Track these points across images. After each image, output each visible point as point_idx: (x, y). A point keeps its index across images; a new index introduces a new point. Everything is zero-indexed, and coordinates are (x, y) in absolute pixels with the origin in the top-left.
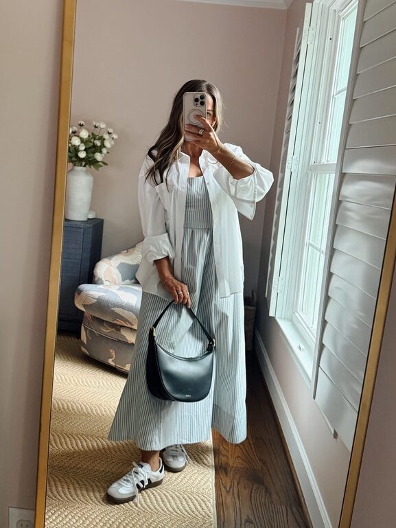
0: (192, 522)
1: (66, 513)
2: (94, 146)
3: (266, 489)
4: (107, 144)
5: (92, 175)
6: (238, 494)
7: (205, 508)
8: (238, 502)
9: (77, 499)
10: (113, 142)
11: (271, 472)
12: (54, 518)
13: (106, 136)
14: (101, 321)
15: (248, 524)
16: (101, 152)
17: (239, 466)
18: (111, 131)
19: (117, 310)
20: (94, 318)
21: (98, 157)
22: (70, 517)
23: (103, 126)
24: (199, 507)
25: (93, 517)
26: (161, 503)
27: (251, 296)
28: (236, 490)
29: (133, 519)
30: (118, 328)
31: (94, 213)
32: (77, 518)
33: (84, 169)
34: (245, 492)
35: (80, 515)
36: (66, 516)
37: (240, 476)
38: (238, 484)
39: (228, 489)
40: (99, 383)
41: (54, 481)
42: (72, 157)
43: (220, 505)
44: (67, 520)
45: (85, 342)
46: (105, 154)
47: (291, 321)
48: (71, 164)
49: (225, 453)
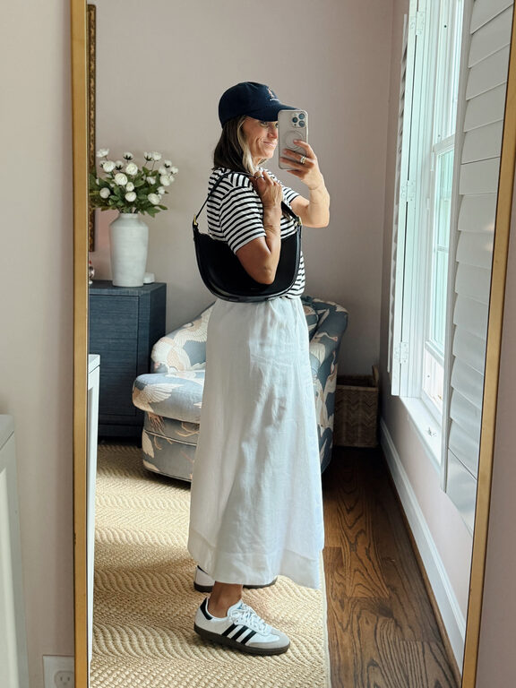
0: (296, 672)
1: (127, 673)
2: (147, 185)
3: (396, 621)
4: (164, 181)
5: (147, 224)
6: (359, 630)
7: (314, 651)
8: (358, 641)
9: (142, 653)
10: (172, 179)
11: (402, 600)
12: (111, 680)
13: (162, 171)
14: (176, 423)
15: (371, 667)
16: (156, 192)
17: (360, 595)
18: (168, 163)
21: (153, 199)
22: (133, 677)
23: (157, 157)
24: (306, 652)
25: (164, 675)
27: (371, 374)
28: (355, 626)
29: (218, 673)
31: (153, 275)
32: (142, 678)
33: (136, 216)
34: (368, 629)
35: (146, 674)
36: (127, 676)
37: (362, 609)
38: (358, 618)
39: (345, 626)
40: (169, 503)
41: (111, 632)
42: (117, 202)
43: (334, 646)
44: (129, 681)
45: (152, 455)
46: (162, 195)
47: (420, 399)
48: (117, 211)
49: (341, 580)
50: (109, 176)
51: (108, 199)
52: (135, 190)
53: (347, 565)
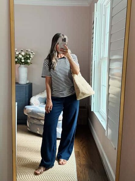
2: (27, 57)
4: (31, 56)
5: (27, 67)
6: (85, 173)
7: (73, 178)
8: (85, 176)
10: (33, 56)
13: (31, 54)
14: (34, 118)
16: (29, 59)
17: (84, 164)
18: (32, 52)
19: (39, 114)
20: (31, 117)
21: (29, 61)
23: (29, 50)
24: (71, 179)
26: (58, 178)
27: (85, 105)
30: (39, 120)
31: (29, 81)
33: (24, 65)
34: (87, 172)
37: (85, 167)
38: (84, 169)
39: (81, 171)
42: (19, 62)
45: (29, 126)
46: (31, 60)
47: (99, 112)
48: (19, 64)
49: (79, 160)
50: (17, 55)
51: (17, 61)
52: (24, 59)
53: (81, 156)
